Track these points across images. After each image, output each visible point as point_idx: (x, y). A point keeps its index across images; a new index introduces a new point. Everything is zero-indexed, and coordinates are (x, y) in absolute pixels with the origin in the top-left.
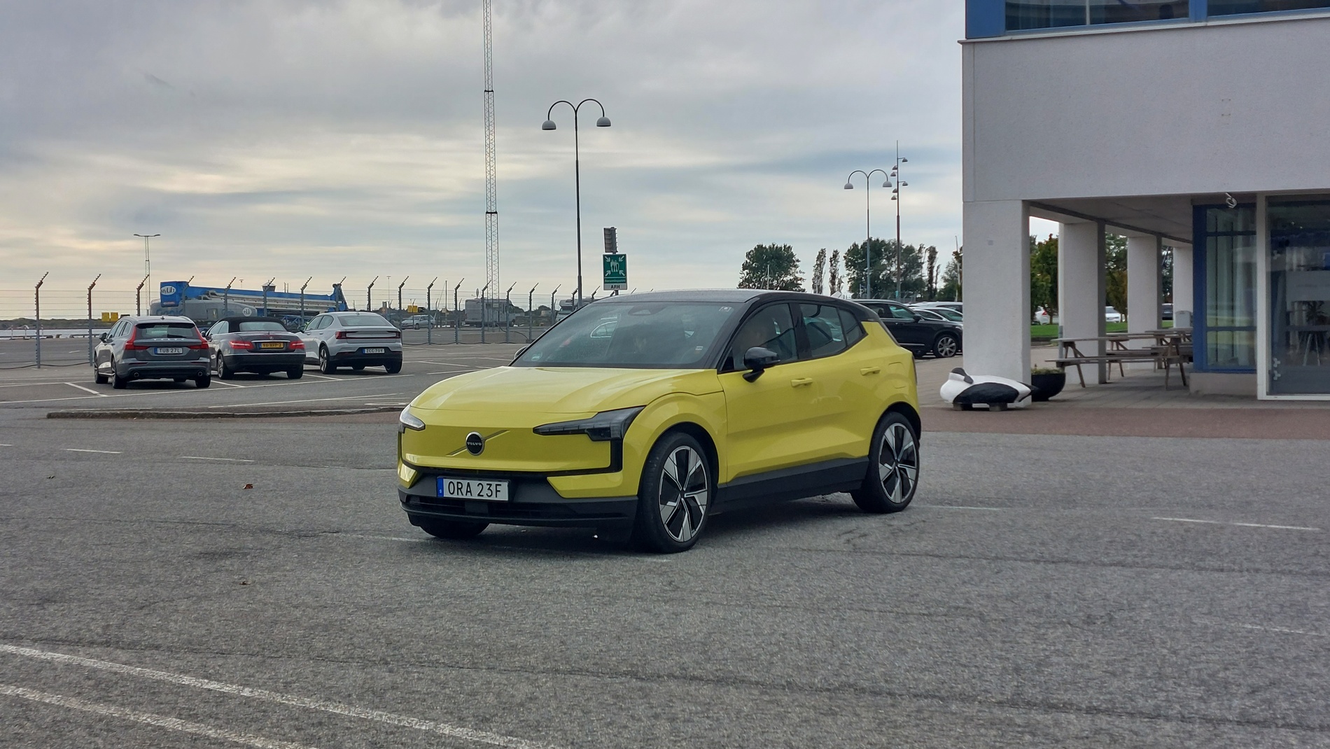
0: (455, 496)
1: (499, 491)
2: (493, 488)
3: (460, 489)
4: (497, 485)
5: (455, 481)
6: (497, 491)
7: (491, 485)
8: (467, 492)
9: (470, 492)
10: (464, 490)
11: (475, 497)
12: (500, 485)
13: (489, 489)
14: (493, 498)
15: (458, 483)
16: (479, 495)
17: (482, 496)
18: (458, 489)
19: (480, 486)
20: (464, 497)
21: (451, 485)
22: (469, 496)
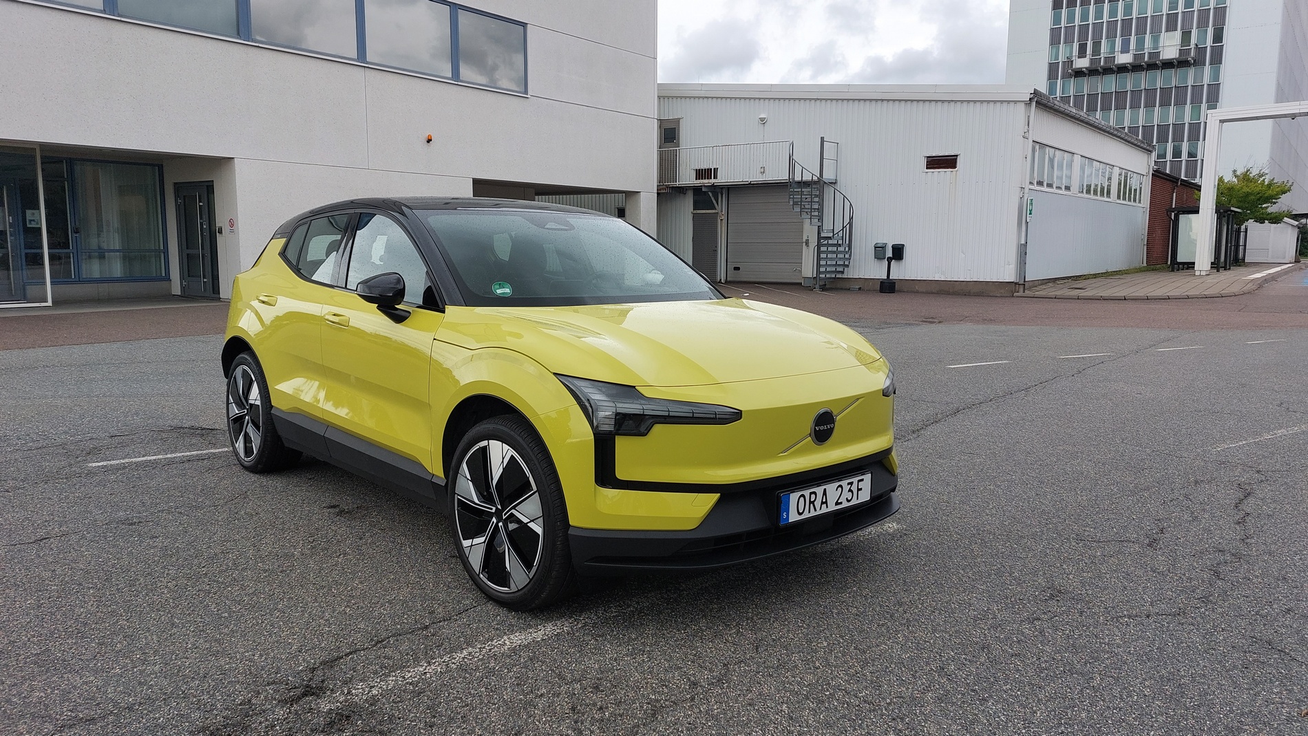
0: (806, 515)
1: (861, 489)
2: (854, 487)
3: (813, 502)
4: (859, 481)
5: (807, 493)
6: (859, 490)
7: (851, 484)
8: (822, 503)
9: (826, 502)
10: (818, 504)
11: (832, 508)
12: (862, 480)
13: (850, 490)
14: (853, 502)
15: (811, 493)
16: (837, 503)
17: (841, 503)
18: (810, 503)
19: (840, 489)
20: (819, 512)
21: (802, 499)
22: (824, 510)
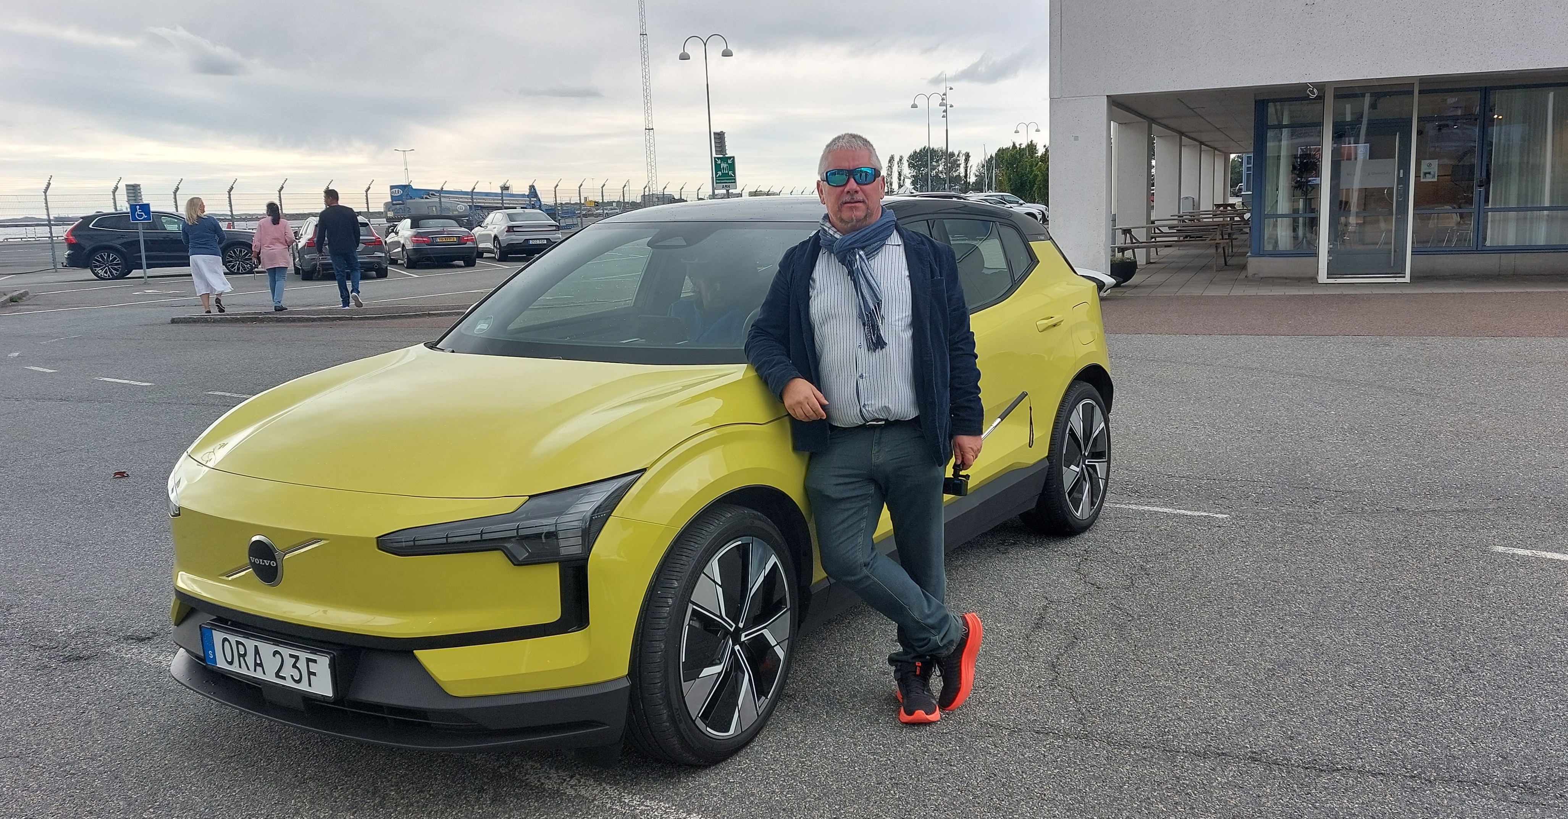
0: (235, 668)
1: (314, 674)
2: (302, 664)
3: (244, 656)
4: (309, 659)
5: (233, 637)
6: (310, 672)
7: (297, 657)
8: (256, 665)
9: (261, 665)
10: (250, 660)
11: (271, 678)
12: (315, 661)
13: (294, 666)
14: (303, 686)
15: (238, 642)
16: (278, 675)
17: (284, 678)
18: (240, 655)
19: (278, 656)
20: (252, 674)
21: (226, 643)
22: (259, 675)
